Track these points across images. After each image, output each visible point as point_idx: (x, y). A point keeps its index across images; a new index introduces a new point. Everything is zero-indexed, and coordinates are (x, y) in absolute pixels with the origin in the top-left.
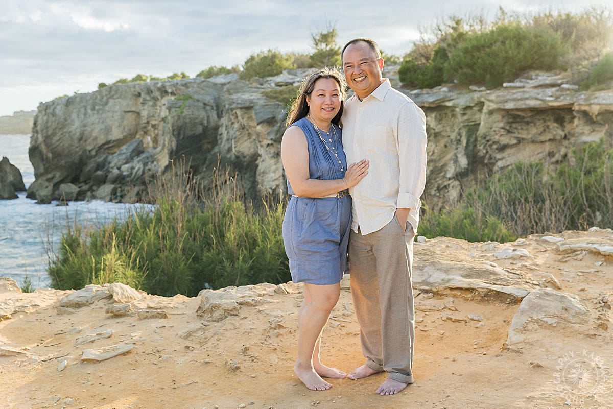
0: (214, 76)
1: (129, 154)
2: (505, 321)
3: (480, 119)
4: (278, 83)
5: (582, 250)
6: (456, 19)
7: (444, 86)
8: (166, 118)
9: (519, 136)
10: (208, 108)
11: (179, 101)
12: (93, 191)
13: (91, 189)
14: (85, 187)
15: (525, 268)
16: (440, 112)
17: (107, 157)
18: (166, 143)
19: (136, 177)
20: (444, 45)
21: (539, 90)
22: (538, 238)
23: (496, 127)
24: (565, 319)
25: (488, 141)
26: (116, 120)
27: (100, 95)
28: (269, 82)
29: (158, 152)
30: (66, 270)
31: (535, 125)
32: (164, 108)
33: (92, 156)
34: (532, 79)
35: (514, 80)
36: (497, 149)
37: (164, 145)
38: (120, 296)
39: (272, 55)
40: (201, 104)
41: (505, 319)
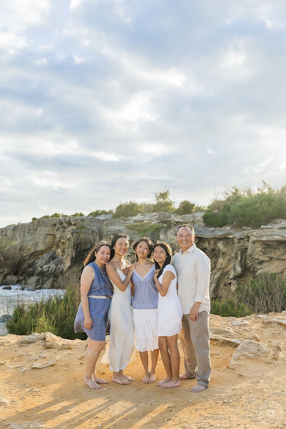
0: (98, 216)
1: (48, 259)
2: (230, 355)
3: (248, 246)
4: (135, 220)
5: (274, 322)
6: (235, 188)
7: (228, 226)
8: (70, 238)
9: (270, 256)
10: (94, 233)
11: (78, 230)
12: (26, 280)
13: (24, 279)
14: (21, 278)
15: (245, 330)
16: (226, 241)
17: (35, 260)
18: (70, 253)
19: (51, 273)
20: (228, 203)
21: (281, 231)
22: (256, 316)
23: (257, 250)
24: (258, 355)
25: (253, 258)
26: (41, 239)
27: (33, 224)
28: (130, 220)
29: (65, 258)
30: (17, 326)
31: (279, 250)
32: (69, 233)
33: (26, 259)
34: (277, 224)
35: (267, 224)
36: (257, 263)
37: (68, 254)
38: (49, 339)
39: (132, 204)
40: (90, 232)
41: (231, 354)
